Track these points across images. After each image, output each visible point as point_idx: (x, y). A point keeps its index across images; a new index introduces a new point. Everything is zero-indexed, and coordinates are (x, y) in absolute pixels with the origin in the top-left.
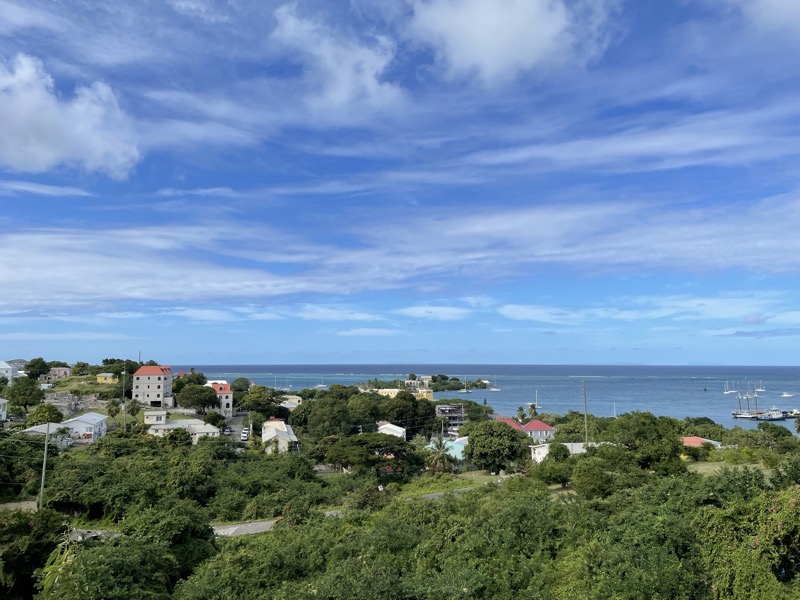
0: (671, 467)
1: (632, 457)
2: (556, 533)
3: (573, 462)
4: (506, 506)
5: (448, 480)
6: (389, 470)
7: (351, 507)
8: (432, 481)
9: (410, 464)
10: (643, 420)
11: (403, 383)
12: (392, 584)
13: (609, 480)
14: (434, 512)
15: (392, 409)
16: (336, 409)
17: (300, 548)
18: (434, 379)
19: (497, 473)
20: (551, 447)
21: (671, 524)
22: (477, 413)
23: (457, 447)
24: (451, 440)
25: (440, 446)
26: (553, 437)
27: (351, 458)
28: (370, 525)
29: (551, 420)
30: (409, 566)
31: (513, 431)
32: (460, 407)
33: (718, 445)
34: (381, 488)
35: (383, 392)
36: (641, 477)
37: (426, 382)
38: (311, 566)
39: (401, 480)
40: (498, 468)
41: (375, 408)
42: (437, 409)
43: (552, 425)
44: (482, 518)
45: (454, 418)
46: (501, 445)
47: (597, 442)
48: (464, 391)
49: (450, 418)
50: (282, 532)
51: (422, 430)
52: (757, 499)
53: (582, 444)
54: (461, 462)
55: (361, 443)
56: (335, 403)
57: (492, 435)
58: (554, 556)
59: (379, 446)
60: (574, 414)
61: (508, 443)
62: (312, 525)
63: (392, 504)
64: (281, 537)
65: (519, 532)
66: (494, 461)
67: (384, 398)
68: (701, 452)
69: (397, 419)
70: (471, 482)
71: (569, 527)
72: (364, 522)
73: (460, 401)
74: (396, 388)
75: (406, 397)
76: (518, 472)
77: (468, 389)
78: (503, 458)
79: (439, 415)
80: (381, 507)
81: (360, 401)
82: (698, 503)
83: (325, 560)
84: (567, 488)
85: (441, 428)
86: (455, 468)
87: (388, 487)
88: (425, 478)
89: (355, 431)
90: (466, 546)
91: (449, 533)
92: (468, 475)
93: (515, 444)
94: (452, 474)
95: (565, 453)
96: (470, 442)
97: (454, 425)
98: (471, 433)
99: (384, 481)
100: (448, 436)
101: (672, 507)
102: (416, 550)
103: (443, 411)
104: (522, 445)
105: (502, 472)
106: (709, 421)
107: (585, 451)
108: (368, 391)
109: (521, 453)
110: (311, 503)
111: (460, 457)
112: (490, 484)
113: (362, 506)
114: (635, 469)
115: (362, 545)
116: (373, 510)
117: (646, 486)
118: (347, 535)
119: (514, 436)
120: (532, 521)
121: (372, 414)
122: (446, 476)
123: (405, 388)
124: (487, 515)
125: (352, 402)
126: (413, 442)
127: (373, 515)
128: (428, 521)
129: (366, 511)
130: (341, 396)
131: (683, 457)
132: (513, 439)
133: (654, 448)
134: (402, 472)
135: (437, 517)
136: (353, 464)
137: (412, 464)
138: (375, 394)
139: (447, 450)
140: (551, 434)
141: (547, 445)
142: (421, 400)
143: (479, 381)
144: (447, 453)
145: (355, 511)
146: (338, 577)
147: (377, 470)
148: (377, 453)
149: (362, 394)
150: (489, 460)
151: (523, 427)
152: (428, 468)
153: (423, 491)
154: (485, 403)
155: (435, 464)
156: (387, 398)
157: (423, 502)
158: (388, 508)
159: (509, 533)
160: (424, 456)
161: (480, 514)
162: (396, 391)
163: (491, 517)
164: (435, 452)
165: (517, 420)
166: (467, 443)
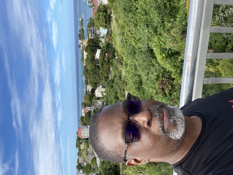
4: (122, 15)
5: (114, 35)
6: (111, 55)
7: (122, 67)
8: (114, 40)
9: (109, 48)
11: (82, 50)
12: (144, 54)
14: (124, 40)
15: (91, 54)
16: (91, 73)
17: (134, 83)
18: (80, 39)
19: (112, 17)
22: (92, 24)
23: (103, 31)
24: (101, 33)
25: (103, 37)
27: (107, 68)
28: (127, 61)
30: (139, 49)
31: (98, 10)
32: (90, 30)
34: (116, 58)
35: (85, 57)
37: (81, 42)
38: (139, 79)
39: (114, 51)
40: (110, 17)
41: (91, 60)
42: (91, 38)
44: (126, 24)
45: (94, 32)
46: (102, 15)
48: (84, 27)
49: (93, 33)
50: (129, 89)
51: (98, 43)
54: (108, 30)
55: (102, 65)
56: (89, 73)
57: (99, 18)
59: (103, 58)
61: (102, 13)
62: (127, 79)
64: (130, 89)
65: (130, 11)
66: (108, 18)
67: (87, 57)
69: (94, 52)
70: (115, 27)
72: (127, 63)
73: (88, 29)
74: (83, 52)
75: (86, 49)
76: (111, 10)
77: (83, 26)
78: (107, 15)
79: (93, 37)
80: (122, 57)
81: (88, 65)
83: (137, 75)
85: (97, 37)
86: (110, 32)
87: (116, 55)
88: (113, 43)
89: (98, 66)
90: (134, 30)
91: (130, 35)
92: (112, 28)
93: (102, 10)
94: (112, 33)
96: (102, 27)
97: (96, 32)
98: (98, 26)
99: (114, 57)
100: (99, 34)
102: (135, 46)
103: (91, 36)
104: (102, 8)
105: (111, 16)
108: (85, 62)
109: (105, 8)
110: (121, 80)
111: (107, 30)
112: (115, 20)
113: (122, 64)
115: (133, 63)
116: (123, 60)
118: (130, 68)
119: (99, 10)
120: (127, 6)
121: (93, 61)
122: (113, 35)
123: (83, 50)
124: (125, 22)
125: (89, 68)
126: (102, 47)
127: (124, 60)
128: (126, 42)
129: (123, 62)
130: (87, 72)
132: (100, 11)
134: (111, 51)
135: (125, 39)
136: (109, 67)
137: (109, 47)
138: (86, 60)
139: (104, 35)
142: (88, 44)
143: (80, 22)
144: (105, 35)
145: (123, 66)
146: (142, 71)
147: (111, 59)
148: (105, 59)
149: (86, 64)
150: (108, 20)
151: (96, 7)
152: (110, 42)
153: (118, 44)
154: (88, 20)
155: (109, 39)
156: (87, 56)
157: (121, 43)
158: (122, 55)
159: (130, 15)
160: (106, 43)
161: (124, 24)
162: (85, 52)
163: (125, 20)
164: (105, 39)
165: (93, 9)
166: (102, 28)
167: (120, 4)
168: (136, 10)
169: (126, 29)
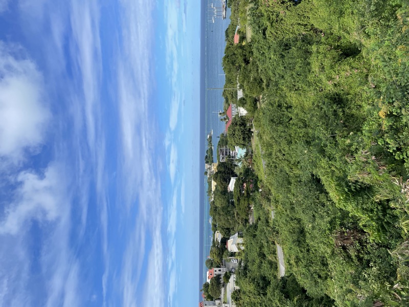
0: (248, 50)
1: (244, 67)
2: (280, 106)
3: (246, 96)
4: (268, 129)
5: (256, 156)
6: (251, 186)
7: (270, 206)
8: (257, 164)
10: (226, 62)
11: (209, 178)
12: (306, 186)
13: (255, 79)
14: (271, 164)
15: (222, 184)
16: (222, 213)
17: (290, 232)
18: (207, 162)
19: (253, 132)
20: (239, 106)
21: (275, 51)
22: (224, 142)
23: (240, 152)
24: (237, 154)
25: (239, 160)
26: (235, 105)
27: (246, 205)
28: (278, 196)
29: (227, 105)
30: (296, 177)
31: (232, 124)
32: (221, 150)
33: (238, 27)
34: (260, 190)
35: (213, 188)
36: (253, 64)
37: (208, 166)
38: (298, 226)
39: (256, 180)
40: (250, 132)
41: (221, 193)
42: (222, 161)
43: (229, 105)
44: (274, 141)
45: (226, 153)
46: (239, 130)
47: (237, 84)
48: (213, 147)
50: (282, 241)
51: (232, 169)
52: (263, 11)
53: (238, 91)
54: (247, 150)
55: (239, 200)
56: (219, 213)
57: (234, 134)
58: (291, 107)
59: (240, 191)
60: (224, 94)
61: (238, 127)
62: (279, 226)
63: (268, 184)
64: (285, 242)
65: (280, 123)
66: (247, 134)
67: (216, 188)
68: (241, 35)
69: (227, 181)
70: (257, 145)
71: (277, 99)
72: (277, 199)
73: (218, 149)
74: (211, 182)
75: (215, 177)
76: (251, 122)
78: (245, 130)
79: (224, 160)
80: (270, 190)
81: (218, 200)
82: (265, 38)
83: (295, 219)
84: (259, 99)
85: (231, 159)
86: (250, 153)
87: (260, 187)
88: (255, 168)
89: (233, 203)
90: (287, 149)
91: (281, 157)
92: (254, 147)
93: (238, 123)
94: (253, 154)
95: (242, 99)
96: (238, 145)
97: (229, 153)
98: (233, 145)
99: (257, 189)
100: (235, 156)
101: (267, 50)
102: (289, 173)
103: (223, 158)
104: (239, 120)
105: (252, 130)
106: (227, 30)
107: (241, 90)
108: (213, 196)
109: (243, 120)
110: (268, 226)
111: (245, 150)
112: (258, 136)
113: (269, 200)
114: (250, 66)
115: (287, 200)
116: (271, 194)
117: (258, 63)
118: (283, 208)
119: (235, 124)
120: (275, 117)
121: (225, 194)
122: (254, 157)
123: (211, 177)
124: (272, 138)
125: (218, 204)
126: (238, 174)
127: (273, 194)
128: (276, 167)
129: (272, 198)
130: (215, 210)
131: (244, 44)
132: (236, 124)
133: (240, 57)
134: (252, 179)
135: (273, 162)
136: (249, 204)
137: (248, 175)
138: (214, 192)
139: (241, 157)
140: (233, 106)
141: (239, 108)
142: (217, 169)
143: (208, 140)
144: (243, 157)
145: (272, 203)
146: (303, 212)
147: (252, 192)
148: (243, 192)
149: (215, 199)
150: (246, 136)
151: (230, 119)
152: (250, 167)
153: (262, 169)
154: (219, 137)
155: (249, 163)
156: (216, 186)
157: (267, 169)
158: (270, 187)
159: (281, 128)
160: (245, 168)
161: (272, 141)
162: (213, 182)
163: (273, 136)
164: (243, 163)
165: (227, 122)
166: (238, 147)
167: (264, 114)
168: (289, 121)
169: (275, 149)
